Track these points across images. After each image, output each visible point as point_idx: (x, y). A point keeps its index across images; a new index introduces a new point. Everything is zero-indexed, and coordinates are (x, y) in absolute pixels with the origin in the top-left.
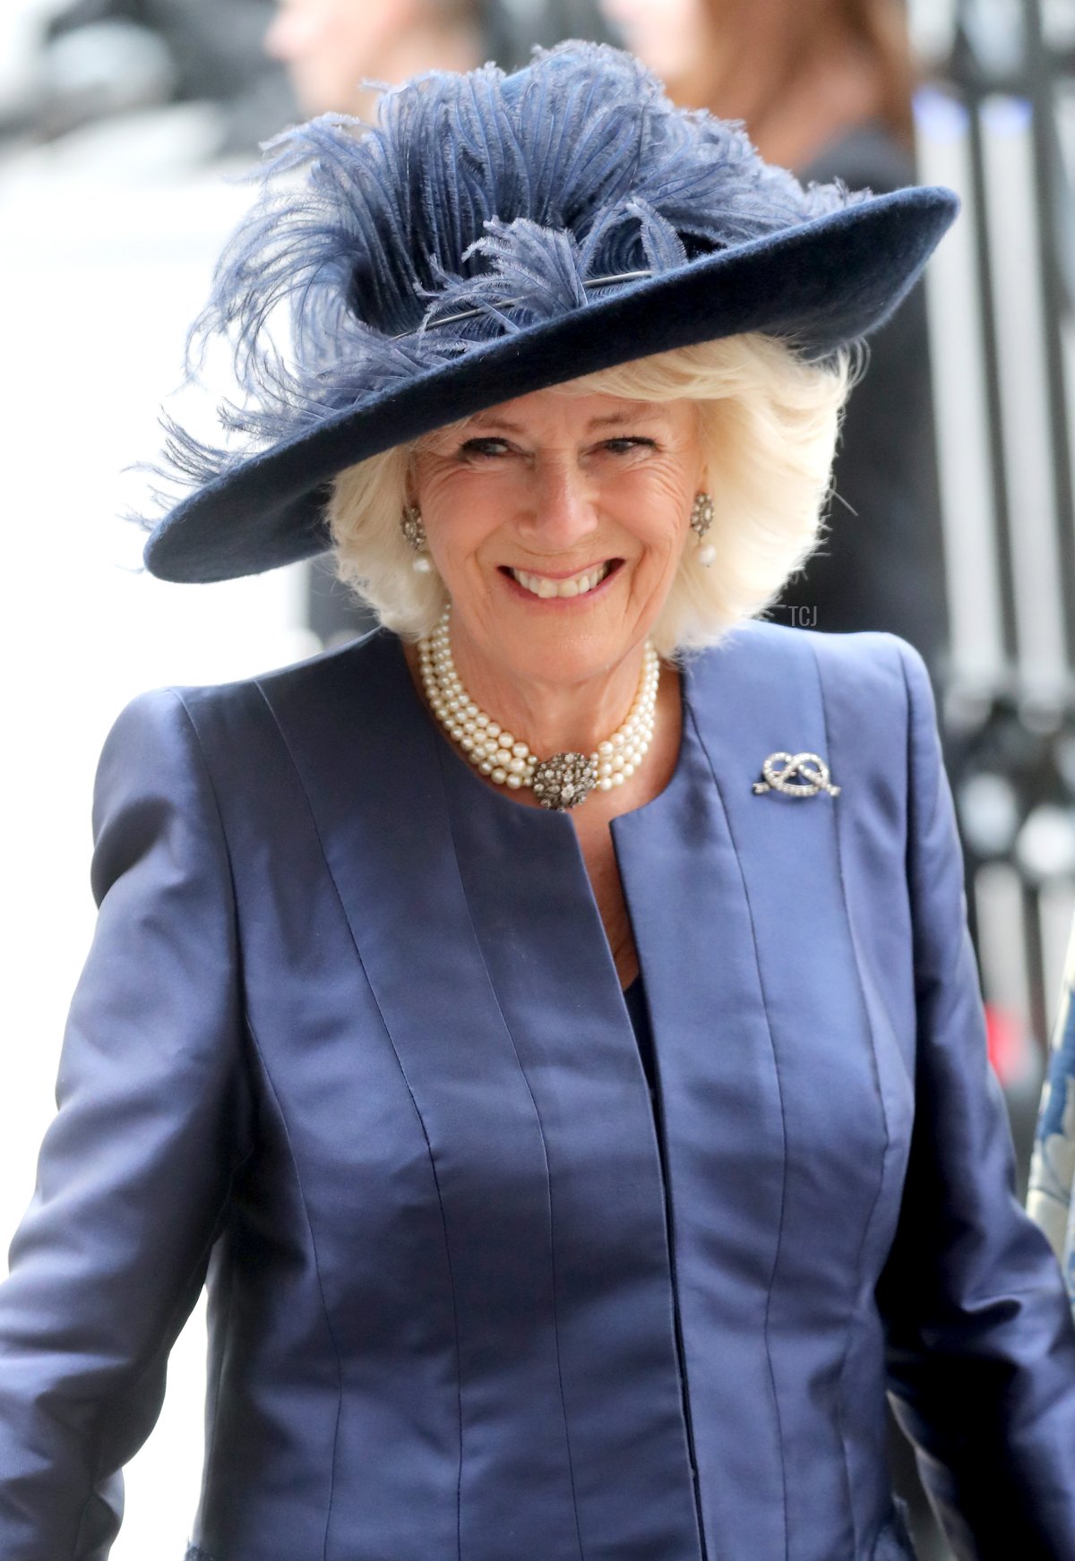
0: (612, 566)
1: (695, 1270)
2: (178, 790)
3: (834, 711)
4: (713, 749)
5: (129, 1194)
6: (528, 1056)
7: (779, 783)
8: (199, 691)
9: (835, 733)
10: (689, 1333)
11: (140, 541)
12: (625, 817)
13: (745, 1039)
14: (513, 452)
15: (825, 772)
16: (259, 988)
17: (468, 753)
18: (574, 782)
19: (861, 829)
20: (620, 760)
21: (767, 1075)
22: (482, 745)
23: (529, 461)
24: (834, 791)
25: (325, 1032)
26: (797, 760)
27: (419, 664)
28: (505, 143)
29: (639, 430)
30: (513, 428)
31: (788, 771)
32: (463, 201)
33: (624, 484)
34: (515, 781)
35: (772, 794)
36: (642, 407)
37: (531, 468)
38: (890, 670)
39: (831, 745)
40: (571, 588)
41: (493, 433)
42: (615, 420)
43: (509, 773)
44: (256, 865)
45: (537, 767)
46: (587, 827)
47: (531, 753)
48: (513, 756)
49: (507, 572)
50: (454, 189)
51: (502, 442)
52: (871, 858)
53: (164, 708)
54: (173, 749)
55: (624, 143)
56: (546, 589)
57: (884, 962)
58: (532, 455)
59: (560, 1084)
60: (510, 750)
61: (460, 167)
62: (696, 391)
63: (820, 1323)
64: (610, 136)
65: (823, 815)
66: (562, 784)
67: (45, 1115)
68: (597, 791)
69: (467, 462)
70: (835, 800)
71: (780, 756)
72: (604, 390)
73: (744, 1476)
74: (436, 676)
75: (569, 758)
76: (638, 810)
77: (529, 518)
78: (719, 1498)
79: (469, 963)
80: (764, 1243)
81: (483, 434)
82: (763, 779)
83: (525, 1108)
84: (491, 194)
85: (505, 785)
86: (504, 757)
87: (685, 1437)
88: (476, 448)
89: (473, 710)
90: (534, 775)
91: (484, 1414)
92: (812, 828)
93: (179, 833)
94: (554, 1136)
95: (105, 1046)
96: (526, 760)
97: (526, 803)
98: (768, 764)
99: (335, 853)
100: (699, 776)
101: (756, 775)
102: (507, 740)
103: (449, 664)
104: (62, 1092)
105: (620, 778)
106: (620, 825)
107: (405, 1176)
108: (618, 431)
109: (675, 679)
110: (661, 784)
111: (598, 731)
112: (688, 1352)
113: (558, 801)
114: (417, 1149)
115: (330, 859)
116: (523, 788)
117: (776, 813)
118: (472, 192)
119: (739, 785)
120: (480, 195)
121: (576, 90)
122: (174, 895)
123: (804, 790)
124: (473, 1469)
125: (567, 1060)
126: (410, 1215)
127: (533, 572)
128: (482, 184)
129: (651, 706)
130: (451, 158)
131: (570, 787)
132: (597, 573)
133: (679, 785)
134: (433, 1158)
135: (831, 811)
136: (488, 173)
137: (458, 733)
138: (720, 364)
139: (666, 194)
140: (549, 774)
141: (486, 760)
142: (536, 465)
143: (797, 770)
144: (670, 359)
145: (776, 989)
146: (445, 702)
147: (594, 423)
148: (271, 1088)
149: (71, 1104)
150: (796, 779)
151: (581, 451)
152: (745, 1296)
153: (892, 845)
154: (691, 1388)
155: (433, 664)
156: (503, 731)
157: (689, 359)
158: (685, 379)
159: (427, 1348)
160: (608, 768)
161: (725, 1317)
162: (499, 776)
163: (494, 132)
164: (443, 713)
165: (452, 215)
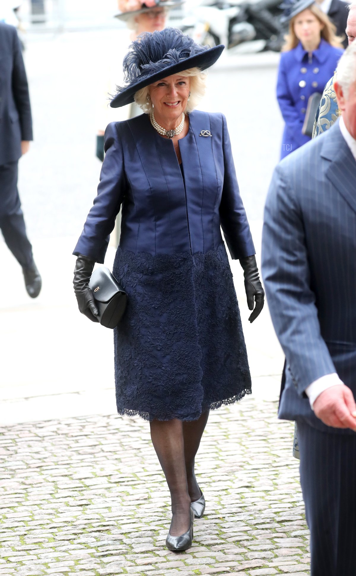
0: (179, 102)
1: (190, 205)
2: (115, 137)
3: (211, 124)
4: (194, 130)
5: (108, 194)
6: (165, 174)
7: (203, 135)
8: (118, 122)
9: (212, 127)
10: (189, 214)
11: (110, 101)
12: (180, 140)
13: (197, 171)
14: (166, 85)
15: (210, 133)
16: (126, 165)
17: (157, 130)
18: (172, 134)
19: (215, 141)
20: (179, 130)
21: (200, 176)
22: (159, 129)
23: (167, 86)
24: (211, 136)
25: (136, 170)
26: (206, 131)
27: (150, 118)
28: (162, 40)
29: (183, 81)
30: (166, 81)
31: (204, 133)
32: (157, 49)
33: (181, 89)
34: (163, 134)
35: (202, 136)
36: (184, 77)
37: (168, 87)
38: (220, 118)
39: (211, 129)
40: (174, 104)
41: (163, 82)
42: (180, 79)
43: (163, 133)
44: (126, 147)
45: (167, 132)
46: (174, 141)
47: (166, 130)
48: (163, 131)
49: (165, 103)
50: (155, 47)
51: (164, 83)
52: (217, 145)
53: (113, 125)
54: (114, 130)
55: (180, 41)
56: (170, 105)
57: (219, 161)
58: (168, 85)
59: (170, 178)
60: (163, 130)
61: (156, 44)
62: (191, 75)
63: (208, 213)
64: (178, 40)
65: (210, 139)
66: (171, 134)
67: (99, 182)
68: (176, 135)
69: (159, 87)
70: (212, 137)
71: (203, 131)
72: (179, 75)
73: (197, 235)
74: (152, 119)
75: (171, 131)
76: (182, 139)
77: (168, 94)
78: (193, 238)
79: (156, 160)
80: (200, 201)
81: (161, 82)
82: (201, 134)
83: (164, 181)
84: (161, 48)
85: (162, 135)
86: (162, 131)
87: (188, 229)
88: (160, 85)
89: (157, 124)
90: (167, 133)
91: (159, 226)
92: (208, 141)
93: (116, 143)
94: (169, 185)
95: (105, 173)
96: (165, 131)
97: (165, 138)
98: (201, 132)
99: (137, 145)
100: (191, 134)
101: (200, 133)
102: (162, 128)
103: (154, 118)
104: (100, 180)
105: (179, 133)
106: (179, 141)
107: (147, 191)
108: (180, 81)
109: (188, 117)
110: (186, 134)
111: (175, 126)
112: (189, 217)
113: (170, 137)
114: (149, 187)
115: (137, 146)
116: (165, 135)
117: (203, 139)
118: (158, 48)
119: (197, 134)
120: (159, 48)
121: (172, 33)
122: (115, 151)
123: (207, 136)
124: (157, 234)
125: (171, 175)
126: (148, 197)
127: (168, 103)
128: (160, 47)
129: (183, 122)
130: (154, 43)
131: (172, 135)
132: (177, 102)
133: (188, 135)
134: (151, 188)
135: (211, 139)
136: (161, 45)
137: (155, 127)
138: (194, 71)
139: (185, 47)
140: (169, 133)
141: (159, 131)
142: (169, 87)
143: (206, 133)
144: (187, 70)
145: (202, 164)
146: (153, 123)
147: (177, 80)
148: (128, 179)
149: (101, 181)
150: (206, 134)
151: (175, 84)
152: (198, 209)
153: (220, 143)
154: (189, 222)
155: (152, 118)
156: (162, 127)
157: (190, 70)
158: (190, 73)
159: (152, 216)
160: (177, 132)
161: (195, 212)
162: (161, 133)
163: (161, 39)
164: (153, 125)
165: (155, 51)
